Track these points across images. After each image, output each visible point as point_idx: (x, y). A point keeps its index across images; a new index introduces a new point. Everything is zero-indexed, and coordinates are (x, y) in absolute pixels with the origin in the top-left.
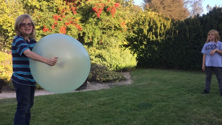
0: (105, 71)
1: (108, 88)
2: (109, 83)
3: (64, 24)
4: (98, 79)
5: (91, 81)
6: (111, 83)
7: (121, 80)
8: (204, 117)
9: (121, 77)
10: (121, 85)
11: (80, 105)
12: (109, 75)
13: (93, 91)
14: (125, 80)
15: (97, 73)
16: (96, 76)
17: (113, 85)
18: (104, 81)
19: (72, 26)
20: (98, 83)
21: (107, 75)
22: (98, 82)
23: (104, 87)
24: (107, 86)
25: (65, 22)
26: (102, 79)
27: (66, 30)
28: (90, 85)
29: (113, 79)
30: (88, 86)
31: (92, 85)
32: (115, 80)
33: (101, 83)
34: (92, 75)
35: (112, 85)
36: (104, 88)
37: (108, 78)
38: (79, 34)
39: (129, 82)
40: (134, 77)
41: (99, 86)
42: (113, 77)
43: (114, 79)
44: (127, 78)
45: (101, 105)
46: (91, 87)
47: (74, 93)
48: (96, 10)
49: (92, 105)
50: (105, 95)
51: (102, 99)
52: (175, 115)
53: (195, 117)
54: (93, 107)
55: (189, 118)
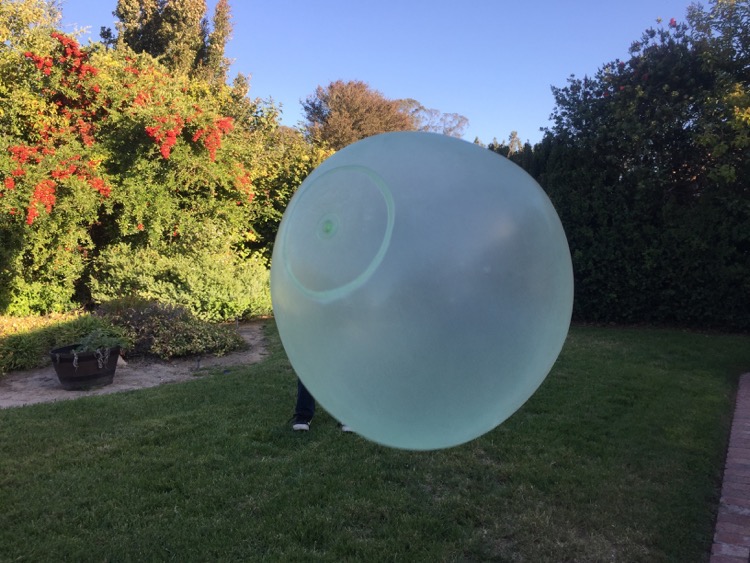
0: (181, 323)
1: (186, 377)
2: (194, 360)
3: (48, 174)
4: (158, 350)
5: (131, 358)
6: (199, 361)
7: (233, 349)
9: (232, 340)
10: (229, 365)
11: (73, 447)
12: (193, 338)
13: (133, 392)
14: (244, 348)
15: (152, 333)
16: (150, 341)
17: (205, 369)
18: (176, 357)
19: (78, 183)
20: (156, 363)
21: (187, 336)
22: (157, 358)
23: (175, 374)
24: (186, 370)
25: (52, 169)
26: (170, 348)
27: (54, 194)
28: (130, 370)
29: (207, 348)
30: (122, 375)
31: (135, 369)
32: (211, 351)
33: (166, 361)
34: (138, 337)
35: (201, 366)
36: (175, 378)
37: (189, 347)
38: (101, 210)
39: (256, 357)
40: (273, 339)
41: (159, 371)
42: (206, 340)
43: (209, 349)
44: (252, 342)
45: (147, 443)
46: (132, 377)
47: (61, 403)
48: (155, 135)
49: (114, 447)
50: (167, 405)
51: (156, 420)
52: (377, 461)
53: (434, 463)
54: (120, 452)
55: (417, 469)
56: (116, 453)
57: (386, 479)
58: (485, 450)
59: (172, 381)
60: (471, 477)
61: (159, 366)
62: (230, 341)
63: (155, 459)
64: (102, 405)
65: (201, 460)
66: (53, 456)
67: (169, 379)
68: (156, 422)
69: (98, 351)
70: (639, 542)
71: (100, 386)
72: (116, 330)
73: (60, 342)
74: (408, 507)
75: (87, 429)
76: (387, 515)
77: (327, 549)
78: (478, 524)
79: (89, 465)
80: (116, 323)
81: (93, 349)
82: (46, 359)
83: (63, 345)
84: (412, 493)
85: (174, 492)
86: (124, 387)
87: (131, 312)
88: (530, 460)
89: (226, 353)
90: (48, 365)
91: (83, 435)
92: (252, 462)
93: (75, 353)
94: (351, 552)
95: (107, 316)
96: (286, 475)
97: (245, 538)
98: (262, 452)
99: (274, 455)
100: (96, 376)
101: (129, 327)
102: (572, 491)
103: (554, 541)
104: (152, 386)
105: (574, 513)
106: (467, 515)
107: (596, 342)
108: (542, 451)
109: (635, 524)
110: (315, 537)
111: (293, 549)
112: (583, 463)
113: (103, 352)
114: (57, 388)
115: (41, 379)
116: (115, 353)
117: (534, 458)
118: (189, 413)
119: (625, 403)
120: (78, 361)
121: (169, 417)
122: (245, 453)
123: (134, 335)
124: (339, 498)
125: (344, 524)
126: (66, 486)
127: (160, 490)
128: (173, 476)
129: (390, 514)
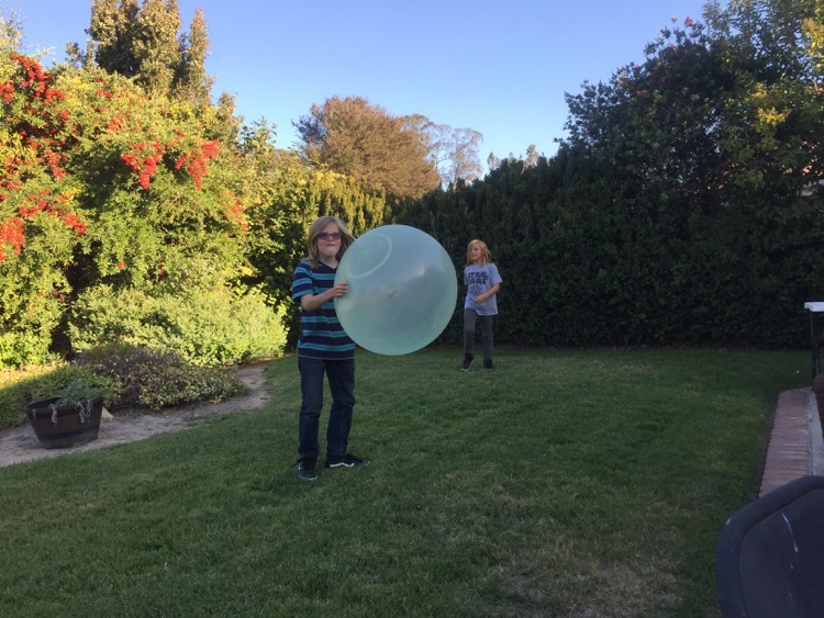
0: (171, 370)
1: (180, 428)
2: (188, 409)
3: (15, 211)
4: (147, 400)
5: (118, 410)
6: (193, 409)
7: (231, 395)
8: (475, 500)
9: (229, 385)
10: (227, 412)
11: (53, 508)
12: (186, 384)
13: (119, 446)
14: (245, 393)
15: (141, 381)
16: (138, 391)
17: (200, 418)
18: (167, 406)
19: (48, 221)
20: (146, 414)
21: (179, 382)
22: (147, 409)
23: (167, 425)
24: (179, 420)
25: (19, 206)
26: (160, 397)
27: (23, 233)
28: (116, 423)
29: (202, 395)
30: (108, 429)
31: (123, 422)
32: (206, 398)
33: (156, 412)
34: (124, 387)
35: (196, 415)
36: (167, 429)
37: (181, 395)
38: (77, 249)
39: (257, 402)
40: (276, 382)
41: (149, 423)
42: (200, 386)
43: (204, 395)
44: (253, 387)
45: (135, 499)
46: (119, 432)
47: (39, 461)
48: (132, 164)
49: (99, 505)
50: (157, 458)
51: (145, 475)
52: (387, 503)
53: (448, 502)
54: (105, 510)
55: (430, 509)
56: (100, 512)
57: (396, 521)
58: (504, 485)
59: (164, 433)
60: (488, 514)
61: (150, 418)
62: (228, 386)
63: (143, 516)
64: (85, 462)
65: (195, 513)
66: (31, 519)
67: (160, 431)
68: (144, 476)
69: (79, 404)
70: (665, 570)
71: (83, 442)
72: (99, 380)
73: (36, 396)
74: (420, 549)
75: (68, 488)
76: (396, 559)
77: (331, 598)
78: (494, 562)
79: (70, 526)
80: (99, 372)
81: (74, 402)
82: (22, 417)
83: (40, 399)
84: (424, 535)
85: (165, 548)
86: (110, 442)
87: (115, 360)
88: (551, 493)
89: (224, 400)
90: (24, 423)
91: (64, 495)
92: (251, 512)
93: (53, 407)
94: (356, 599)
95: (88, 365)
96: (287, 524)
97: (241, 592)
98: (261, 501)
99: (275, 504)
100: (79, 432)
101: (113, 376)
102: (594, 522)
103: (575, 575)
104: (141, 438)
105: (597, 545)
106: (483, 554)
107: (626, 367)
108: (564, 483)
109: (661, 553)
110: (318, 586)
111: (293, 600)
112: (609, 493)
113: (85, 405)
114: (36, 447)
115: (18, 439)
116: (98, 404)
117: (555, 490)
118: (182, 465)
119: (654, 428)
120: (58, 415)
121: (159, 471)
122: (242, 504)
123: (120, 384)
124: (346, 545)
125: (350, 571)
126: (45, 549)
127: (148, 547)
128: (162, 532)
129: (400, 558)
